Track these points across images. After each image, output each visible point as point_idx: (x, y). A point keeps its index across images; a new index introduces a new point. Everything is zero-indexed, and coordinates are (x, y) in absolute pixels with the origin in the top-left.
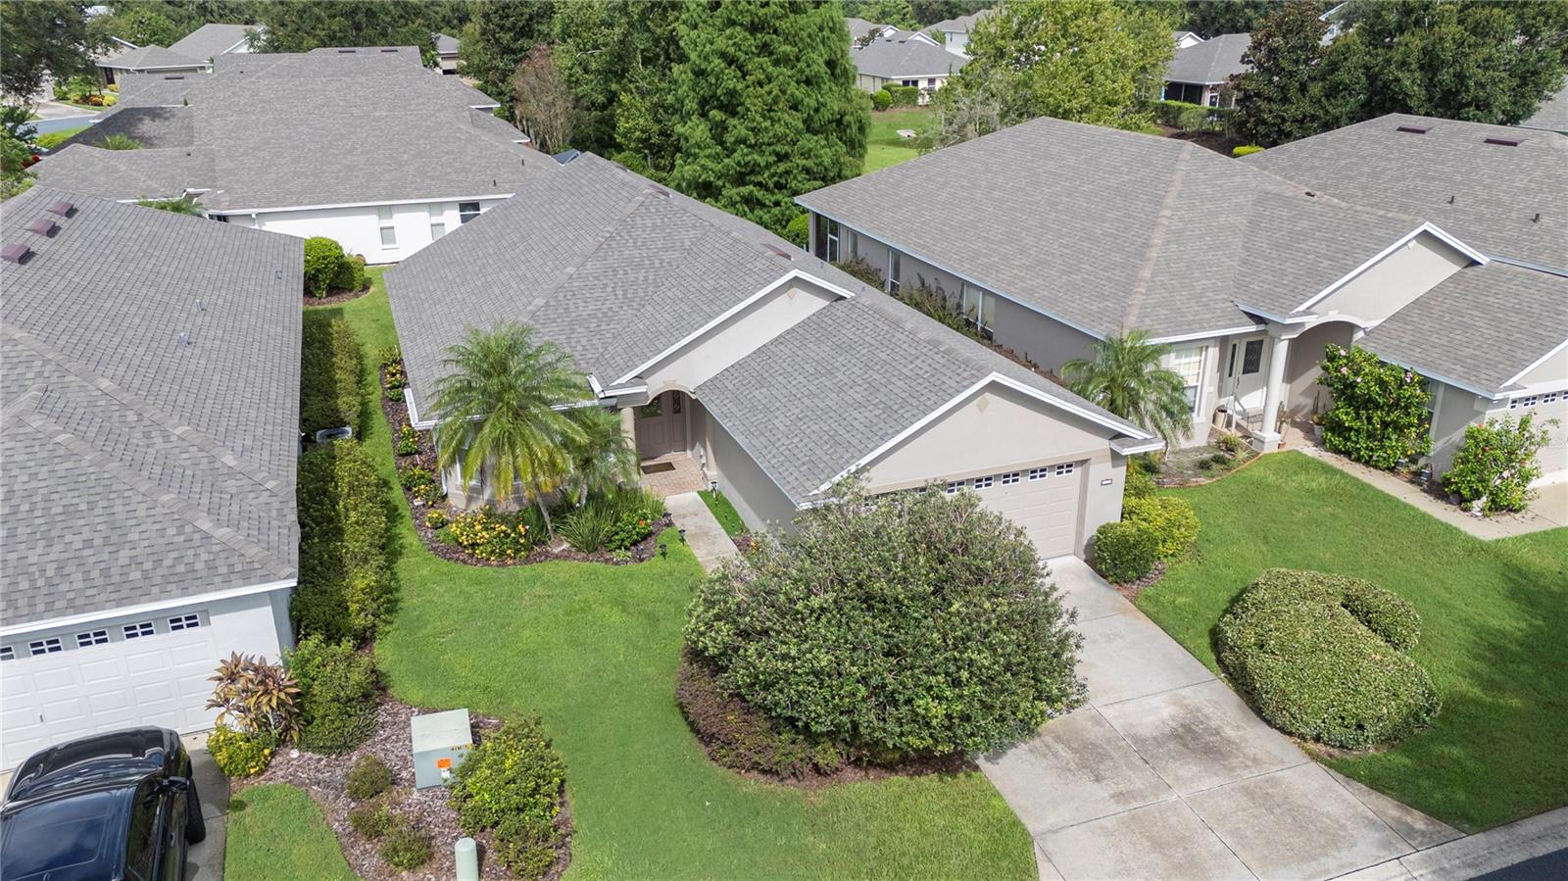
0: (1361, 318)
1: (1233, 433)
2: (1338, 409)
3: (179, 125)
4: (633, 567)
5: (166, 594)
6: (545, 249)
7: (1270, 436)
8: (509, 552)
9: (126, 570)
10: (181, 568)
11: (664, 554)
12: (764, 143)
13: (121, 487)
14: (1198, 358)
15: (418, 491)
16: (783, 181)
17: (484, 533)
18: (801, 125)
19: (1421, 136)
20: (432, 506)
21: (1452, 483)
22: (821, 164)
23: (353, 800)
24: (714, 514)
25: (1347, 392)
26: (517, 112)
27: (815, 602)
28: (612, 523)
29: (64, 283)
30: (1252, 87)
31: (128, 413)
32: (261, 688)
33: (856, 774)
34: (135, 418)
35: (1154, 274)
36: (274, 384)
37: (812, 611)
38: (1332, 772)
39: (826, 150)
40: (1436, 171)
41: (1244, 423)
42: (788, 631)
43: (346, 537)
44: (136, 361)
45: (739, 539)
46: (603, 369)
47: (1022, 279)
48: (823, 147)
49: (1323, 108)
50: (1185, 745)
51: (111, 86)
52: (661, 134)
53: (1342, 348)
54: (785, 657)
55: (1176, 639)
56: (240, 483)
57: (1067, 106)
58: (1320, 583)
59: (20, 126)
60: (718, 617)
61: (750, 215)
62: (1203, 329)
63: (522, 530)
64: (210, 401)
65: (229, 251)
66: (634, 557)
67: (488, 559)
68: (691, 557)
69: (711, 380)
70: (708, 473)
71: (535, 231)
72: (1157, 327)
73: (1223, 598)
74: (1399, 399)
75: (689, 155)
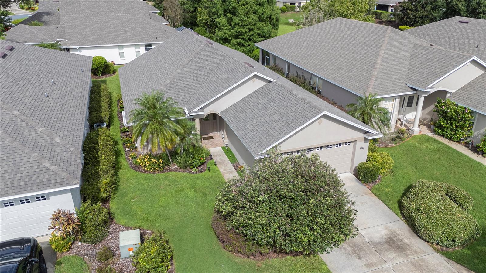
0: (450, 89)
1: (403, 128)
2: (440, 120)
3: (56, 18)
4: (199, 175)
5: (33, 190)
6: (171, 63)
7: (416, 129)
8: (157, 169)
9: (19, 181)
10: (38, 181)
11: (209, 170)
12: (244, 25)
13: (18, 151)
14: (392, 103)
15: (127, 146)
16: (251, 38)
17: (148, 162)
18: (257, 19)
19: (466, 24)
20: (132, 151)
21: (480, 148)
22: (263, 32)
23: (99, 262)
24: (226, 155)
25: (444, 115)
26: (165, 14)
27: (261, 198)
28: (192, 159)
29: (6, 75)
30: (405, 6)
31: (23, 123)
32: (67, 223)
33: (274, 255)
34: (26, 125)
35: (378, 73)
36: (77, 111)
37: (260, 201)
38: (443, 256)
39: (266, 28)
40: (472, 37)
41: (407, 124)
42: (251, 209)
43: (101, 164)
44: (28, 104)
45: (235, 165)
46: (189, 105)
47: (332, 74)
48: (264, 26)
49: (431, 14)
50: (390, 246)
51: (38, 4)
52: (211, 21)
53: (443, 99)
54: (250, 218)
55: (386, 205)
56: (61, 149)
57: (346, 13)
58: (438, 186)
59: (6, 17)
60: (227, 200)
61: (240, 49)
62: (395, 93)
63: (161, 161)
64: (53, 118)
65: (66, 62)
66: (199, 171)
67: (150, 171)
68: (218, 171)
69: (226, 110)
70: (225, 141)
71: (168, 56)
72: (379, 92)
73: (402, 189)
74: (462, 118)
75: (220, 29)
